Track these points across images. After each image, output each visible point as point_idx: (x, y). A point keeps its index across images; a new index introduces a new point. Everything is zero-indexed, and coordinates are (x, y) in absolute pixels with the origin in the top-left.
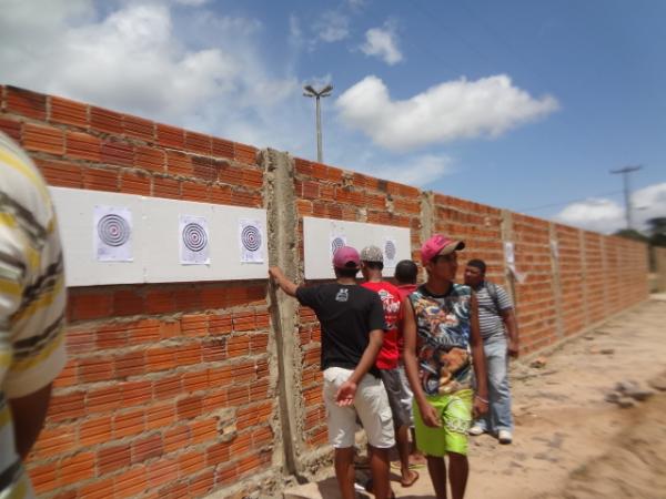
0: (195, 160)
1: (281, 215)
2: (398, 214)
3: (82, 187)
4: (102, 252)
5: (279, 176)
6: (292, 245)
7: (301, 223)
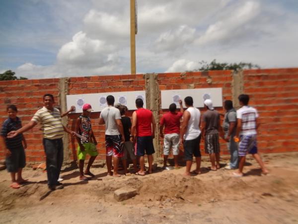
0: (124, 82)
1: (152, 91)
2: (215, 83)
3: (98, 93)
4: (101, 105)
5: (151, 81)
6: (156, 99)
7: (160, 92)
